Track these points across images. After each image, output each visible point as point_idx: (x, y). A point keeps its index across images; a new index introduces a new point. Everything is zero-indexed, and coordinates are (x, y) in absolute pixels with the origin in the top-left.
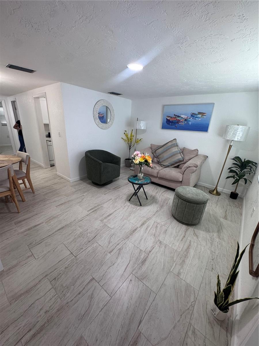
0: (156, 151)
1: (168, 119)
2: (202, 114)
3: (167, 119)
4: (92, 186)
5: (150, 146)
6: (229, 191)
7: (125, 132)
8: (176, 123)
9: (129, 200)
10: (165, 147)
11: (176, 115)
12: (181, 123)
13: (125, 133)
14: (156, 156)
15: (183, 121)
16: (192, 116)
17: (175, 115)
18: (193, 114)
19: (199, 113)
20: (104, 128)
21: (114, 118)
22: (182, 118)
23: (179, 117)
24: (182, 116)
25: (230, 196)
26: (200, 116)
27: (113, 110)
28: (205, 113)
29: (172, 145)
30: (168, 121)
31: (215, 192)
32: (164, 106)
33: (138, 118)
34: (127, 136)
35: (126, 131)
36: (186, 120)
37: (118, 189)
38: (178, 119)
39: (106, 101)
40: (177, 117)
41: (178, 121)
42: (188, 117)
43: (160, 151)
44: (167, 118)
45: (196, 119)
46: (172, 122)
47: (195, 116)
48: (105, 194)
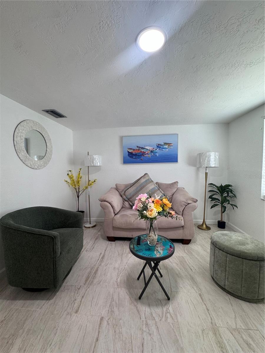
0: (125, 192)
1: (130, 151)
2: (169, 144)
3: (128, 152)
4: (28, 302)
5: (115, 187)
6: (212, 221)
7: (70, 173)
8: (141, 155)
9: (140, 298)
10: (137, 185)
11: (139, 147)
12: (147, 155)
13: (68, 174)
14: (127, 199)
15: (149, 153)
16: (157, 147)
17: (137, 147)
18: (159, 145)
19: (165, 144)
20: (36, 167)
21: (51, 151)
22: (147, 149)
23: (143, 148)
24: (146, 147)
25: (217, 226)
26: (167, 146)
27: (50, 139)
28: (171, 144)
29: (146, 181)
30: (130, 154)
31: (204, 226)
32: (122, 138)
33: (88, 152)
34: (71, 178)
35: (70, 171)
36: (152, 152)
37: (94, 277)
38: (143, 151)
39: (37, 124)
40: (140, 148)
41: (143, 154)
42: (153, 148)
43: (131, 190)
44: (128, 150)
45: (163, 149)
46: (136, 155)
47: (162, 147)
48: (76, 312)
